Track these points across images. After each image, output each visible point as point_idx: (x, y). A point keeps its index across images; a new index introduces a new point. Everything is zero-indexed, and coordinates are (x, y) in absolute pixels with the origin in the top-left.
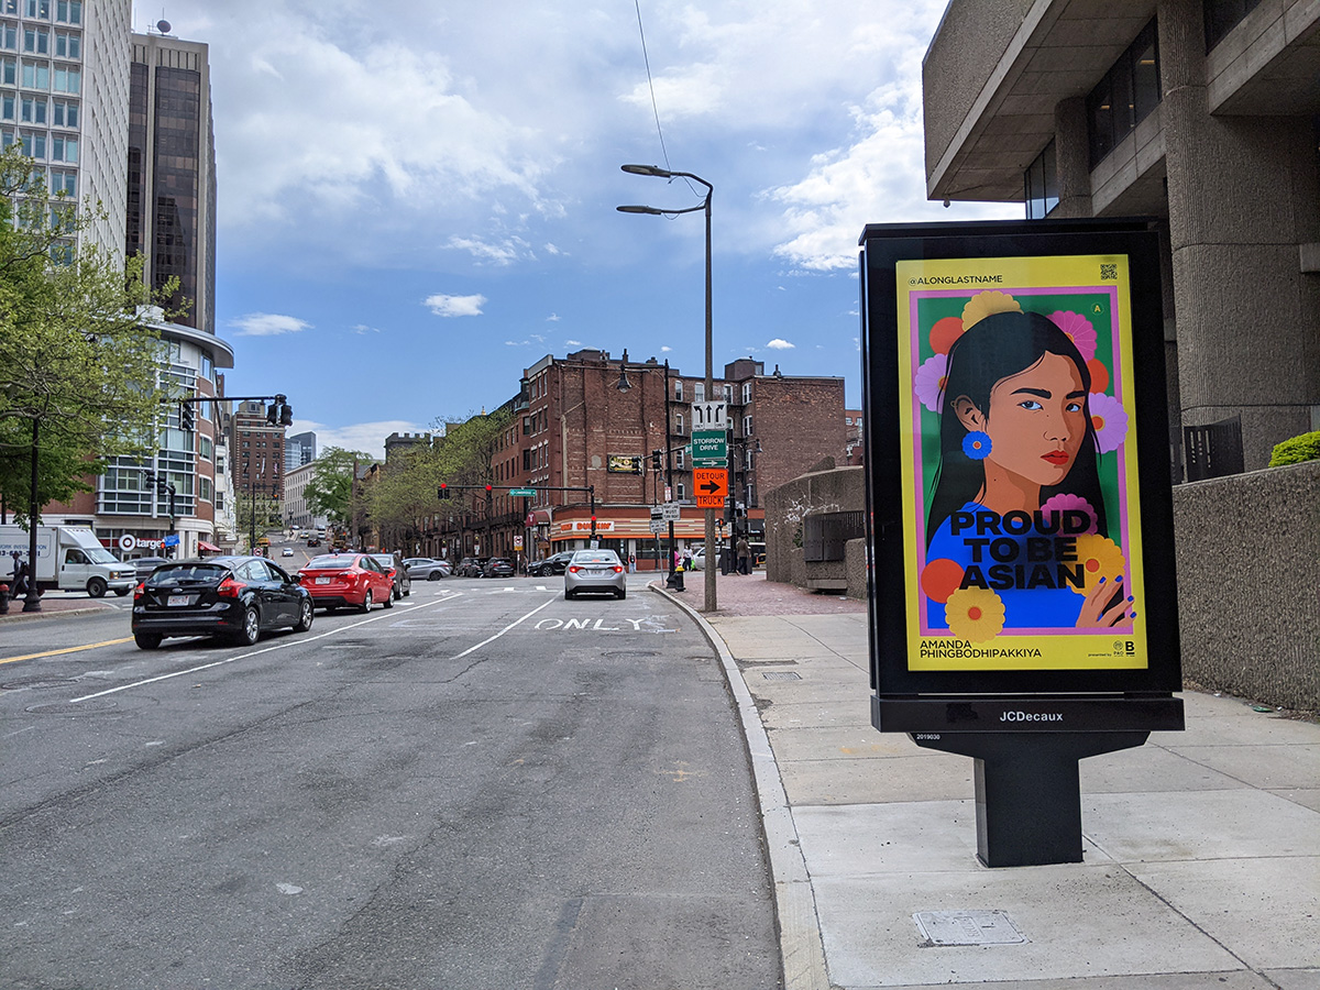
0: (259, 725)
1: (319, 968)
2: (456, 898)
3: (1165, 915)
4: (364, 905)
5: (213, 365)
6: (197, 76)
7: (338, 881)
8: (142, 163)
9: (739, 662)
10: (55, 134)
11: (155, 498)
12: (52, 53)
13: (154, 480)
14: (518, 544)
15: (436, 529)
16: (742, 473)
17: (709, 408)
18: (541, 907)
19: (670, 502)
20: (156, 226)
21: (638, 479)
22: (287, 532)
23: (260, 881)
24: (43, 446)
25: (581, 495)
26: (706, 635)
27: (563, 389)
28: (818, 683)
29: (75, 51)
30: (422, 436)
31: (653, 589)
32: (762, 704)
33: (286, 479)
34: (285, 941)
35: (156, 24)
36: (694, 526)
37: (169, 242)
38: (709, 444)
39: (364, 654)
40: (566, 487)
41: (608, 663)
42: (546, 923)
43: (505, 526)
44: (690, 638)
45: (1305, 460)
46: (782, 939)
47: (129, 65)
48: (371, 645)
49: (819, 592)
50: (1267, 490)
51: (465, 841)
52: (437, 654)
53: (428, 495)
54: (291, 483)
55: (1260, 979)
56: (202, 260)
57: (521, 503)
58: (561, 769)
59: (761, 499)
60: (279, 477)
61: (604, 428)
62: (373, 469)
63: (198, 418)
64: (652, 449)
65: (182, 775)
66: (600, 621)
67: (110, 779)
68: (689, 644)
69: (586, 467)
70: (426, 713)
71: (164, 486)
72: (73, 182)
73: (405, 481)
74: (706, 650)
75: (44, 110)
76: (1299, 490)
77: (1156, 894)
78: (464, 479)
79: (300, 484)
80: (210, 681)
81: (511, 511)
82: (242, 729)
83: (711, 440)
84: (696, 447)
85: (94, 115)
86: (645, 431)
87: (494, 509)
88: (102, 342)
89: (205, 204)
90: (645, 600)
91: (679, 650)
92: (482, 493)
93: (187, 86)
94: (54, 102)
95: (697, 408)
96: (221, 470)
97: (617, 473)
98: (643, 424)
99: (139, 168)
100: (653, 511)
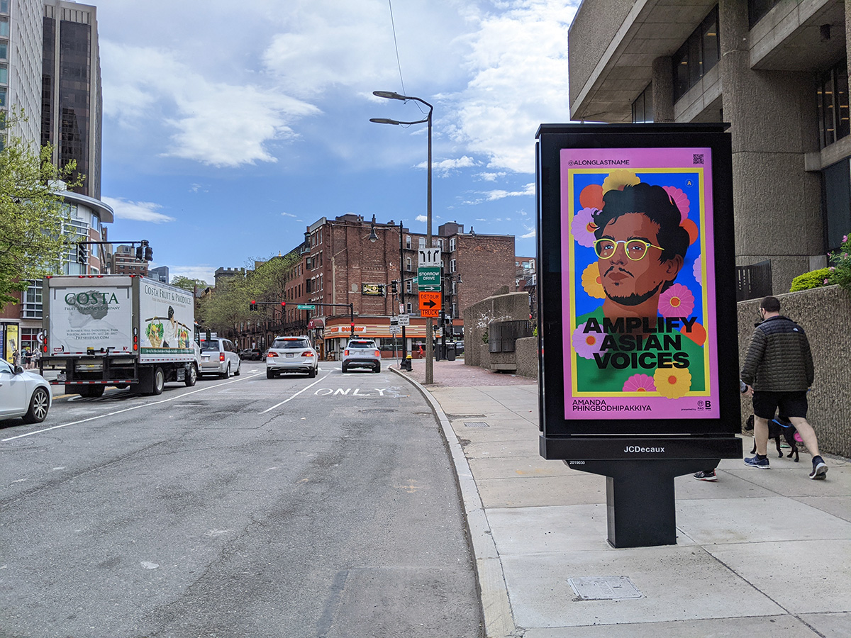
0: (129, 456)
1: (170, 618)
2: (263, 570)
3: (732, 579)
4: (200, 576)
5: (100, 220)
6: (89, 28)
7: (183, 560)
8: (52, 84)
9: (449, 416)
15: (248, 331)
16: (449, 296)
17: (429, 253)
18: (320, 576)
19: (403, 314)
20: (62, 127)
21: (382, 299)
23: (130, 560)
25: (345, 309)
26: (426, 398)
27: (333, 240)
28: (500, 429)
29: (4, 7)
30: (239, 270)
31: (391, 370)
32: (464, 443)
34: (147, 601)
36: (419, 330)
37: (70, 139)
38: (429, 276)
39: (200, 410)
40: (334, 304)
41: (363, 416)
42: (325, 588)
43: (294, 329)
44: (416, 401)
45: (813, 287)
46: (482, 597)
47: (42, 19)
48: (206, 404)
49: (499, 372)
50: (788, 306)
51: (269, 533)
52: (250, 410)
53: (243, 307)
55: (797, 620)
56: (92, 151)
57: (305, 314)
58: (333, 484)
59: (461, 313)
61: (360, 265)
62: (207, 291)
63: (90, 256)
64: (391, 280)
65: (77, 490)
66: (357, 390)
67: (28, 492)
68: (415, 405)
69: (347, 291)
70: (243, 449)
72: (4, 96)
73: (228, 299)
74: (427, 408)
76: (809, 306)
77: (725, 565)
78: (267, 298)
80: (97, 428)
81: (298, 319)
82: (119, 459)
83: (431, 274)
84: (421, 278)
85: (18, 51)
86: (386, 268)
87: (287, 318)
88: (24, 204)
89: (95, 114)
90: (386, 376)
91: (409, 408)
92: (279, 308)
95: (421, 252)
97: (368, 295)
98: (385, 264)
99: (49, 89)
100: (392, 319)
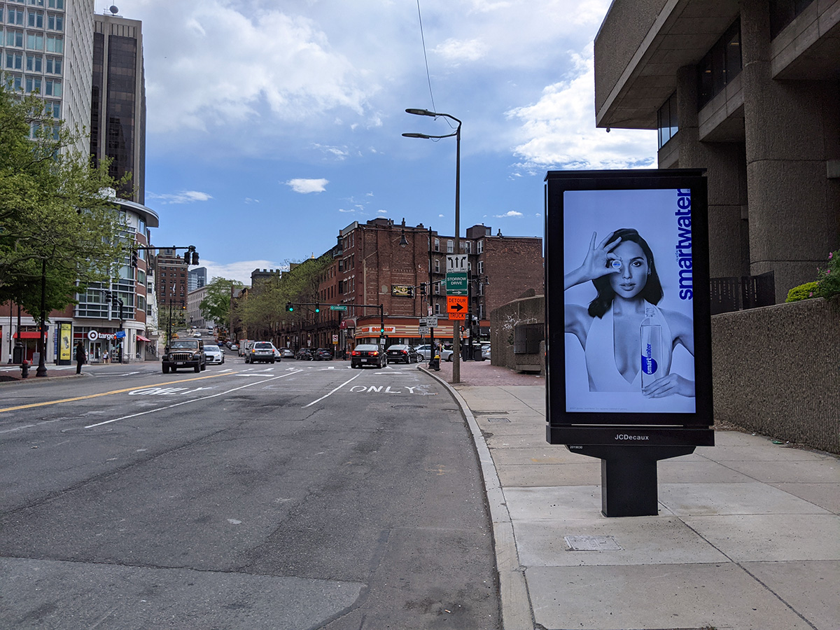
0: (198, 441)
2: (323, 527)
3: (696, 539)
4: (275, 529)
5: (146, 225)
6: (135, 41)
7: (259, 519)
8: (100, 96)
9: (474, 412)
10: (47, 78)
11: (110, 308)
12: (46, 27)
13: (110, 297)
14: (335, 340)
15: (283, 330)
16: (476, 298)
17: (457, 259)
18: (368, 533)
19: (432, 315)
20: (108, 136)
21: (411, 300)
22: (189, 330)
23: (218, 518)
24: (49, 276)
25: (375, 310)
26: (453, 396)
27: (364, 243)
28: (521, 425)
29: (60, 26)
30: (274, 271)
31: (420, 369)
32: (487, 436)
33: (189, 297)
34: (238, 545)
35: (109, 8)
36: (445, 331)
37: (116, 146)
38: (456, 281)
39: (250, 404)
40: (365, 305)
41: (395, 411)
42: (372, 540)
43: (327, 329)
44: (444, 399)
46: (496, 548)
47: (92, 34)
48: (253, 399)
49: (524, 372)
51: (324, 501)
52: (294, 405)
53: (279, 308)
54: (192, 299)
55: (737, 566)
56: (137, 158)
57: (337, 314)
58: (373, 467)
59: (488, 314)
60: (184, 295)
61: (389, 267)
62: (244, 291)
64: (420, 282)
65: (162, 467)
66: (389, 388)
67: (122, 468)
68: (443, 402)
69: (378, 293)
70: (293, 437)
71: (116, 301)
72: (58, 109)
73: (264, 299)
74: (454, 405)
75: (40, 63)
76: (801, 316)
77: (694, 530)
78: (301, 298)
79: (196, 300)
80: (164, 418)
81: (330, 319)
82: (190, 444)
83: (459, 279)
84: (449, 283)
85: (71, 66)
86: (415, 270)
87: (320, 318)
89: (139, 122)
90: (415, 375)
91: (437, 405)
92: (312, 308)
93: (128, 47)
94: (47, 58)
95: (450, 259)
96: (150, 291)
97: (398, 296)
98: (414, 265)
99: (98, 100)
100: (420, 321)
